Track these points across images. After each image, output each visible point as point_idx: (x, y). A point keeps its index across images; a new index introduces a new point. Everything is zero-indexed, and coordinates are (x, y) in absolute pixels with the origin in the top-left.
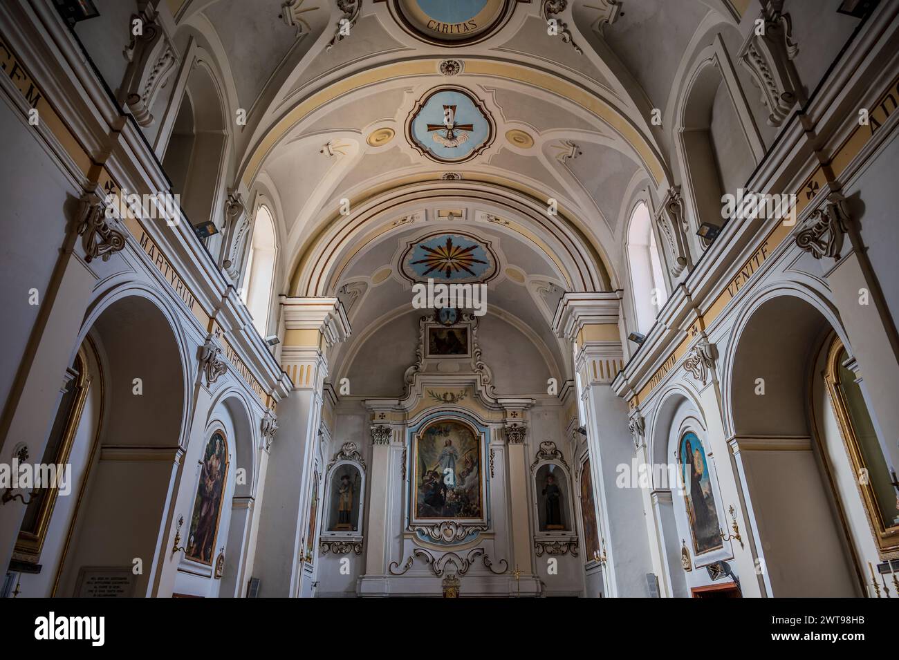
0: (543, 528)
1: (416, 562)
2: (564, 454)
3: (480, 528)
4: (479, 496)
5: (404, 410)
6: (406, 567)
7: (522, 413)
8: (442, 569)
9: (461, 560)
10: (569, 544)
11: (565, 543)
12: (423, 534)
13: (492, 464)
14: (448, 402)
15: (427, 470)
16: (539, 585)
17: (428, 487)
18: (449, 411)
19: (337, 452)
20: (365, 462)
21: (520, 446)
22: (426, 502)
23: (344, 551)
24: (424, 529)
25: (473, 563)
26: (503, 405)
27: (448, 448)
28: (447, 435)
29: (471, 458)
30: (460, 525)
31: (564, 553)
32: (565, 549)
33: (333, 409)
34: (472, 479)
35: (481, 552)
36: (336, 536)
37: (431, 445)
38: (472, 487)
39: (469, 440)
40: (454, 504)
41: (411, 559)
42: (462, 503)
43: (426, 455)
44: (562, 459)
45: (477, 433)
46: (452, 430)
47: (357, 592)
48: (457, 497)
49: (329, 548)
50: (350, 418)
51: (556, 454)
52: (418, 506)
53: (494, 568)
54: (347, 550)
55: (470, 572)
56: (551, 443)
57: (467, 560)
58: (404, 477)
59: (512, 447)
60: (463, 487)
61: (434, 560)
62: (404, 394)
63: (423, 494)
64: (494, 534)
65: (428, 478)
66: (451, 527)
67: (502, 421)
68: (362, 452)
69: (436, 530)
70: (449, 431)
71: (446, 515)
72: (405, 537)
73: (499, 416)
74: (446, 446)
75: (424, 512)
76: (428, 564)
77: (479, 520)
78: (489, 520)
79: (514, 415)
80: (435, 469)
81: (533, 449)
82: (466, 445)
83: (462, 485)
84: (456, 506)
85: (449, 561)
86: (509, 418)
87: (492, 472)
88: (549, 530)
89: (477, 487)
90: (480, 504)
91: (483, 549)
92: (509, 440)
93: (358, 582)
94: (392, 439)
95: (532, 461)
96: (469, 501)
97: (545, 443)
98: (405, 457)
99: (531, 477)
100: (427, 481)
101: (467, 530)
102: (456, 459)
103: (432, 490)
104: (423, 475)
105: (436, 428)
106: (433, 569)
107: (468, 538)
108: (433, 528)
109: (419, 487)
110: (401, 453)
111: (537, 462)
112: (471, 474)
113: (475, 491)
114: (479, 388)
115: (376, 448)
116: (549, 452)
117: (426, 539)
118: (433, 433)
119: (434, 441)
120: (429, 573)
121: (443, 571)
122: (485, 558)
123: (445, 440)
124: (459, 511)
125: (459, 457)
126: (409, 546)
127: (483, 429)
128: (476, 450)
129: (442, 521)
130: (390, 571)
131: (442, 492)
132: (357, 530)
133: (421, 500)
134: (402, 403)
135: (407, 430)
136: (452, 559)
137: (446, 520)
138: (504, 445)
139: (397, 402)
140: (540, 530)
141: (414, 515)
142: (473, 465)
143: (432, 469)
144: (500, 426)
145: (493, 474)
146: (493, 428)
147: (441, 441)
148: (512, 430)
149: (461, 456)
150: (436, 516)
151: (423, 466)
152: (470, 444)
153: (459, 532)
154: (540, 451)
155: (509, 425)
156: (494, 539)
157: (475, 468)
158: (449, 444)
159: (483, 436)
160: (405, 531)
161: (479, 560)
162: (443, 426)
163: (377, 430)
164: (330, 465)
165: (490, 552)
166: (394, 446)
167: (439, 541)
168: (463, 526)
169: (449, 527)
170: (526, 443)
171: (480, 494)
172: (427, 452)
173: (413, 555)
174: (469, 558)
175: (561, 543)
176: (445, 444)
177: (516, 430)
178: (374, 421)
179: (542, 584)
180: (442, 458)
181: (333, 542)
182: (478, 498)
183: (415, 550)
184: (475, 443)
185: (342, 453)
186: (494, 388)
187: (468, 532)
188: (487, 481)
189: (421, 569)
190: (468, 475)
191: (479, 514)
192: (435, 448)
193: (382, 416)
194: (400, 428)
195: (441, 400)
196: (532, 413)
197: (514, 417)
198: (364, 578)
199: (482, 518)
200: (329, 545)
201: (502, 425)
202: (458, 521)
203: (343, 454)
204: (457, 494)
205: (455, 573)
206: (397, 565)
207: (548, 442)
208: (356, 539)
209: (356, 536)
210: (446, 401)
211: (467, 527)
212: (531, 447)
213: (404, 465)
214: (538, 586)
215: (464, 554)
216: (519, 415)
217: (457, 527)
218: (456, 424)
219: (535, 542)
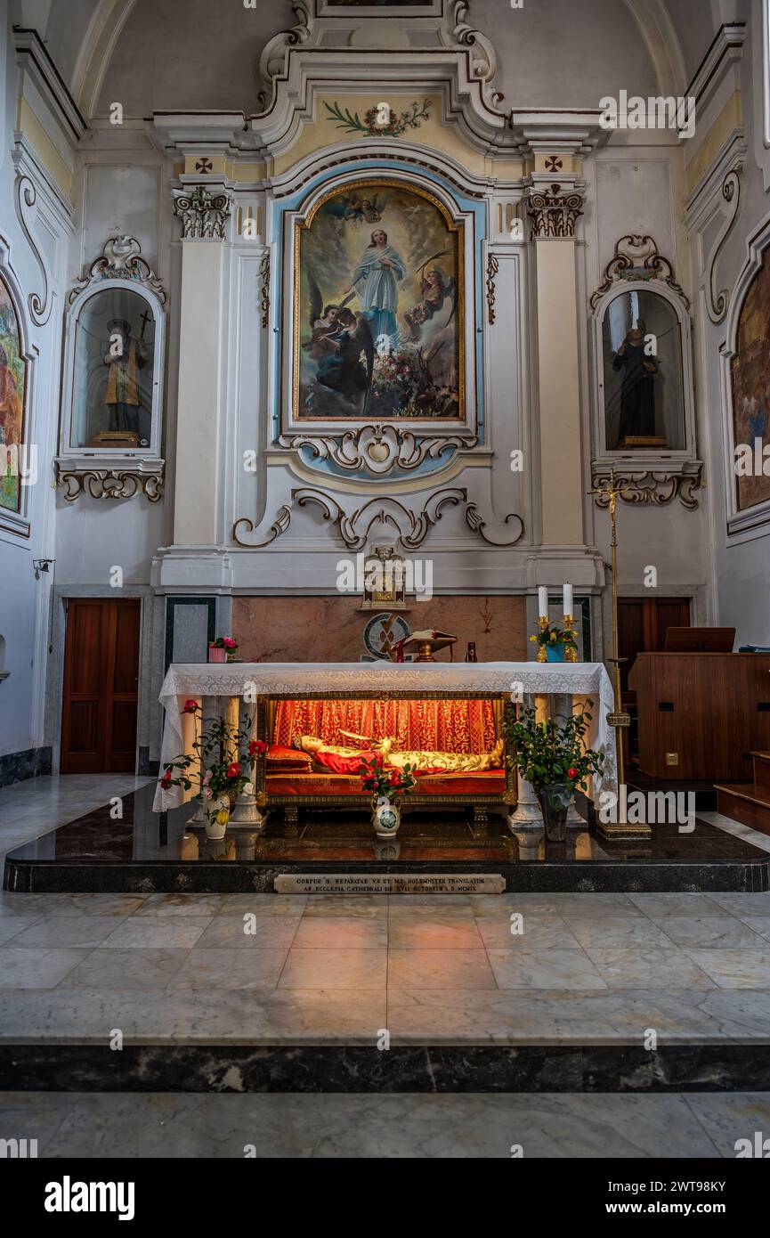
0: (614, 443)
1: (298, 518)
2: (676, 269)
3: (458, 443)
4: (457, 367)
5: (260, 152)
6: (273, 529)
7: (574, 163)
8: (361, 534)
9: (410, 514)
10: (679, 481)
11: (669, 476)
12: (316, 455)
13: (491, 291)
14: (379, 132)
15: (325, 305)
16: (602, 571)
17: (326, 346)
18: (382, 156)
19: (91, 260)
20: (166, 284)
21: (564, 246)
22: (322, 380)
23: (116, 493)
24: (317, 443)
25: (439, 523)
26: (527, 134)
27: (378, 252)
28: (374, 219)
29: (438, 275)
30: (407, 434)
31: (663, 501)
32: (666, 491)
33: (77, 151)
34: (439, 327)
35: (458, 497)
36: (96, 457)
37: (333, 244)
38: (439, 347)
39: (432, 231)
40: (393, 387)
41: (284, 512)
42: (413, 383)
43: (322, 268)
44: (671, 280)
45: (456, 213)
46: (387, 207)
47: (153, 583)
48: (399, 371)
49: (82, 486)
50: (122, 175)
51: (656, 267)
52: (303, 391)
53: (489, 533)
54: (127, 491)
55: (429, 544)
56: (645, 239)
57: (425, 514)
58: (265, 321)
59: (544, 246)
60: (417, 346)
61: (342, 513)
62: (261, 102)
63: (315, 362)
64: (492, 455)
65: (326, 324)
66: (385, 439)
67: (521, 181)
68: (156, 258)
69: (348, 447)
70: (381, 209)
71: (371, 412)
72: (270, 461)
73: (510, 172)
74: (374, 245)
75: (318, 402)
76: (327, 525)
77: (455, 424)
78: (478, 425)
79: (554, 164)
80: (345, 302)
81: (599, 252)
82: (425, 245)
83: (416, 340)
84: (398, 391)
85: (381, 517)
86: (540, 171)
87: (491, 312)
88: (633, 447)
89: (452, 348)
90: (457, 387)
91: (464, 491)
92: (536, 230)
93: (154, 562)
94: (231, 226)
95: (594, 283)
96: (430, 379)
97: (631, 239)
98: (265, 274)
99: (589, 322)
100: (324, 330)
101: (425, 446)
102: (400, 277)
103: (338, 354)
104: (315, 317)
105: (346, 201)
106: (341, 536)
107: (429, 466)
108: (339, 441)
109: (305, 346)
110: (257, 263)
111: (606, 287)
112: (436, 314)
113: (448, 355)
114: (464, 87)
115: (191, 247)
116: (639, 263)
117: (323, 467)
118: (340, 214)
119: (342, 233)
120: (331, 544)
121: (366, 539)
122: (469, 508)
123: (370, 232)
124: (405, 402)
125: (407, 274)
126: (280, 484)
127: (467, 204)
128: (450, 258)
129: (361, 425)
130: (235, 538)
131: (363, 358)
132: (148, 446)
133: (310, 377)
134: (256, 125)
135: (271, 204)
136: (388, 511)
137: (374, 424)
138: (524, 245)
139: (238, 121)
140: (607, 449)
141: (291, 410)
142: (443, 291)
143: (337, 302)
144: (515, 196)
145: (492, 316)
146: (497, 201)
147: (359, 233)
148: (547, 203)
149: (413, 272)
150: (348, 413)
151: (314, 296)
152: (434, 241)
153: (406, 450)
154: (617, 258)
155: (539, 188)
156: (491, 468)
157: (448, 302)
158: (380, 241)
159: (469, 220)
160: (271, 448)
161: (453, 515)
162: (366, 197)
163: (191, 201)
164: (74, 290)
165: (480, 495)
166: (236, 246)
167: (355, 471)
168: (415, 438)
169: (379, 440)
170: (580, 238)
171: (458, 362)
172: (324, 259)
173: (290, 503)
174: (430, 511)
175: (661, 477)
176: (370, 243)
177: (556, 201)
178: (183, 178)
179: (607, 567)
180: (363, 274)
181: (88, 473)
182: (453, 372)
183: (294, 491)
184: (448, 239)
185: (103, 261)
186: (501, 97)
187: (428, 451)
188: (477, 331)
189: (308, 534)
190: (429, 316)
191: (455, 410)
192: (342, 250)
193: (204, 166)
194: (253, 201)
195: (359, 127)
196: (599, 165)
197: (554, 170)
198: (168, 552)
199: (463, 419)
200: (80, 479)
201: (519, 193)
202: (402, 425)
203: (105, 264)
204: (402, 362)
205: (393, 544)
206: (250, 526)
207: (638, 237)
208: (145, 463)
209: (146, 457)
210: (374, 131)
211: (425, 439)
212: (592, 251)
213: (264, 293)
214: (597, 574)
215: (415, 504)
216: (567, 163)
217: (400, 439)
218: (399, 190)
219: (593, 476)
